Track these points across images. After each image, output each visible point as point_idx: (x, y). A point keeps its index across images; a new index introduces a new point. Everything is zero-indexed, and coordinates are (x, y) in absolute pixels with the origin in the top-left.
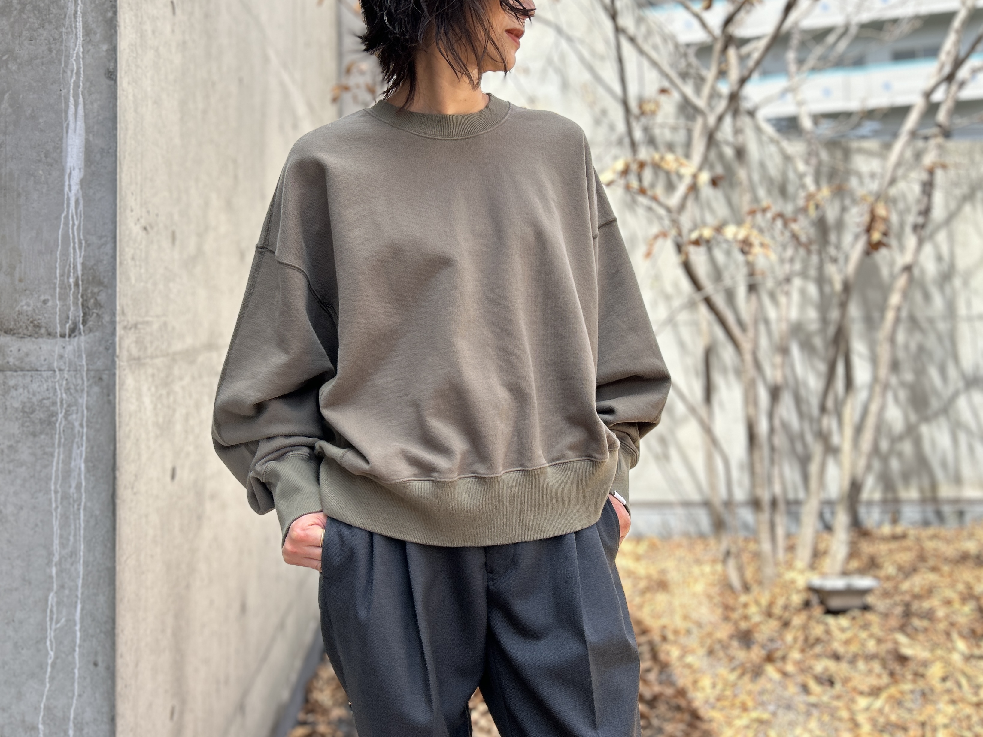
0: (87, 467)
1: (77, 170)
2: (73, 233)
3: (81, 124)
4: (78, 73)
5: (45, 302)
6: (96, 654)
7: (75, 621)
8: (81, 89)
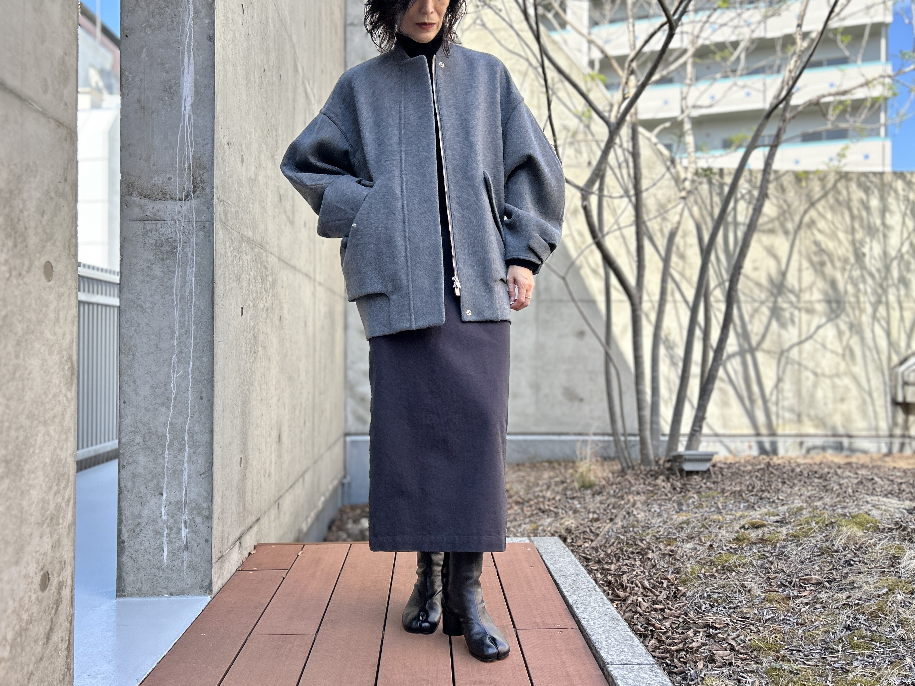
0: (196, 280)
1: (190, 97)
2: (187, 136)
3: (192, 69)
4: (190, 37)
5: (170, 179)
6: (202, 392)
7: (188, 372)
8: (192, 47)
